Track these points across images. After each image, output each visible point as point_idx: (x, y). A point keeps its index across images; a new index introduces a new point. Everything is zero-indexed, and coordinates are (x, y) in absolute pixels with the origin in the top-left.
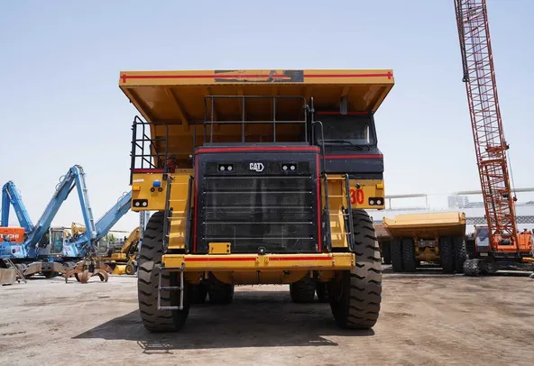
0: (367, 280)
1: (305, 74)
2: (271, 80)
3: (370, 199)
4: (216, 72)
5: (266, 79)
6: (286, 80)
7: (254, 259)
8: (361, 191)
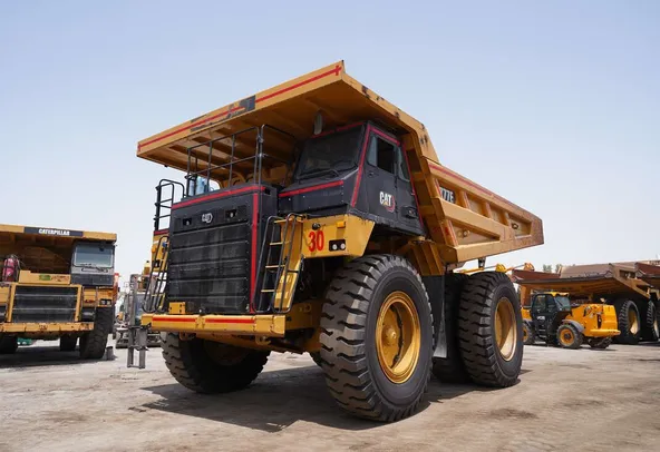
0: (336, 352)
1: (257, 98)
2: (229, 117)
3: (331, 243)
4: (192, 121)
5: (225, 116)
6: (241, 112)
7: (193, 320)
8: (321, 233)
